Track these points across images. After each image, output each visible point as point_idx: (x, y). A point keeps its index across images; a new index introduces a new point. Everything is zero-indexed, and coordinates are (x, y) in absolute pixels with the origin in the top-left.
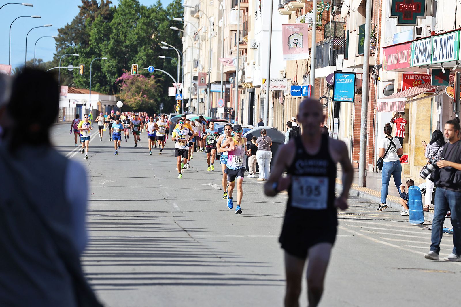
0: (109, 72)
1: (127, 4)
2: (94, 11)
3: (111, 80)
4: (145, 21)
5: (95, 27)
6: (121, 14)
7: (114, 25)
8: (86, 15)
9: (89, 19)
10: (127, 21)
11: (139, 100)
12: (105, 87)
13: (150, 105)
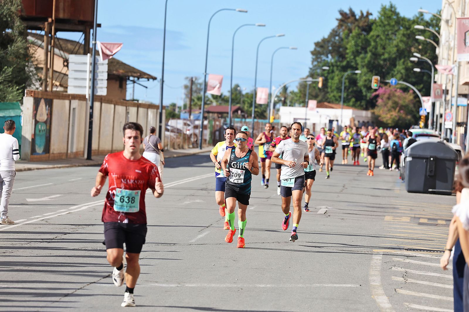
0: (365, 86)
1: (386, 15)
2: (352, 23)
3: (366, 95)
4: (405, 32)
5: (353, 40)
6: (380, 26)
7: (373, 37)
8: (344, 28)
9: (346, 31)
10: (386, 33)
11: (396, 116)
12: (361, 103)
13: (407, 122)
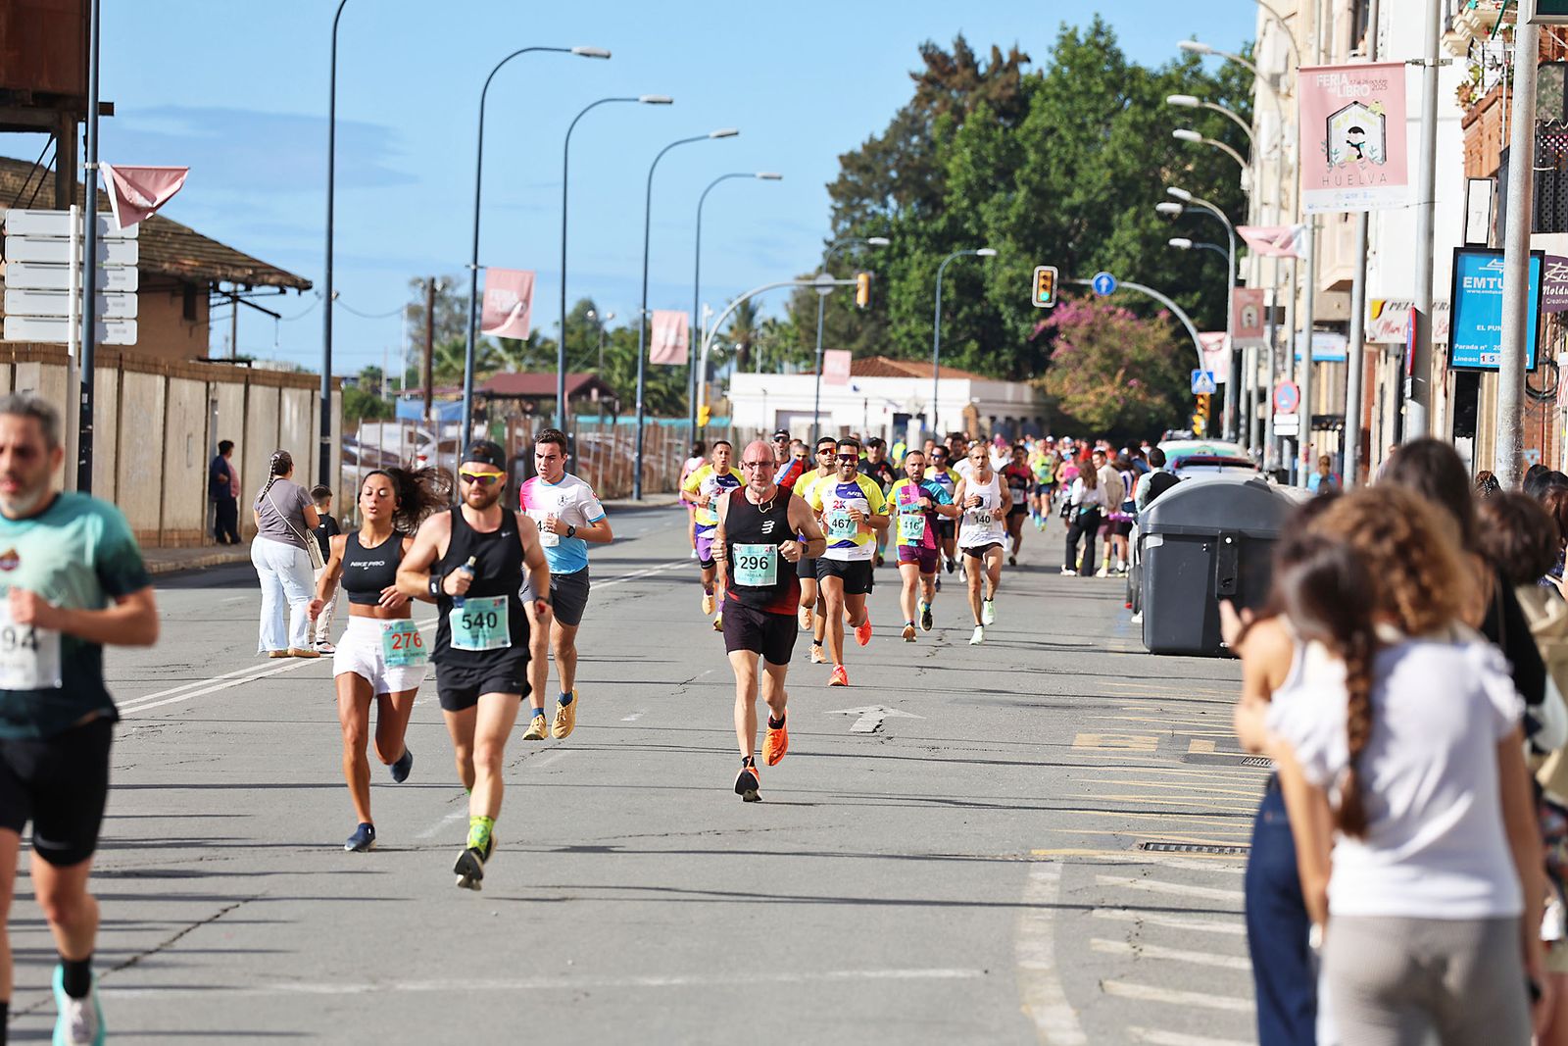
0: (1010, 299)
1: (1078, 61)
2: (963, 89)
3: (1016, 329)
4: (1140, 119)
5: (967, 146)
6: (1057, 97)
7: (1032, 136)
8: (935, 104)
9: (946, 116)
10: (1078, 121)
11: (1114, 398)
12: (998, 355)
13: (1153, 415)
